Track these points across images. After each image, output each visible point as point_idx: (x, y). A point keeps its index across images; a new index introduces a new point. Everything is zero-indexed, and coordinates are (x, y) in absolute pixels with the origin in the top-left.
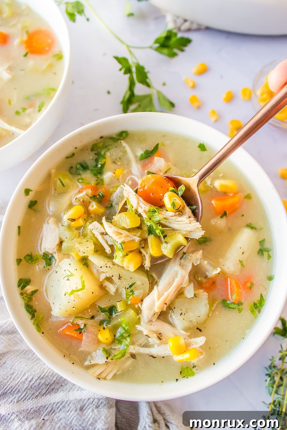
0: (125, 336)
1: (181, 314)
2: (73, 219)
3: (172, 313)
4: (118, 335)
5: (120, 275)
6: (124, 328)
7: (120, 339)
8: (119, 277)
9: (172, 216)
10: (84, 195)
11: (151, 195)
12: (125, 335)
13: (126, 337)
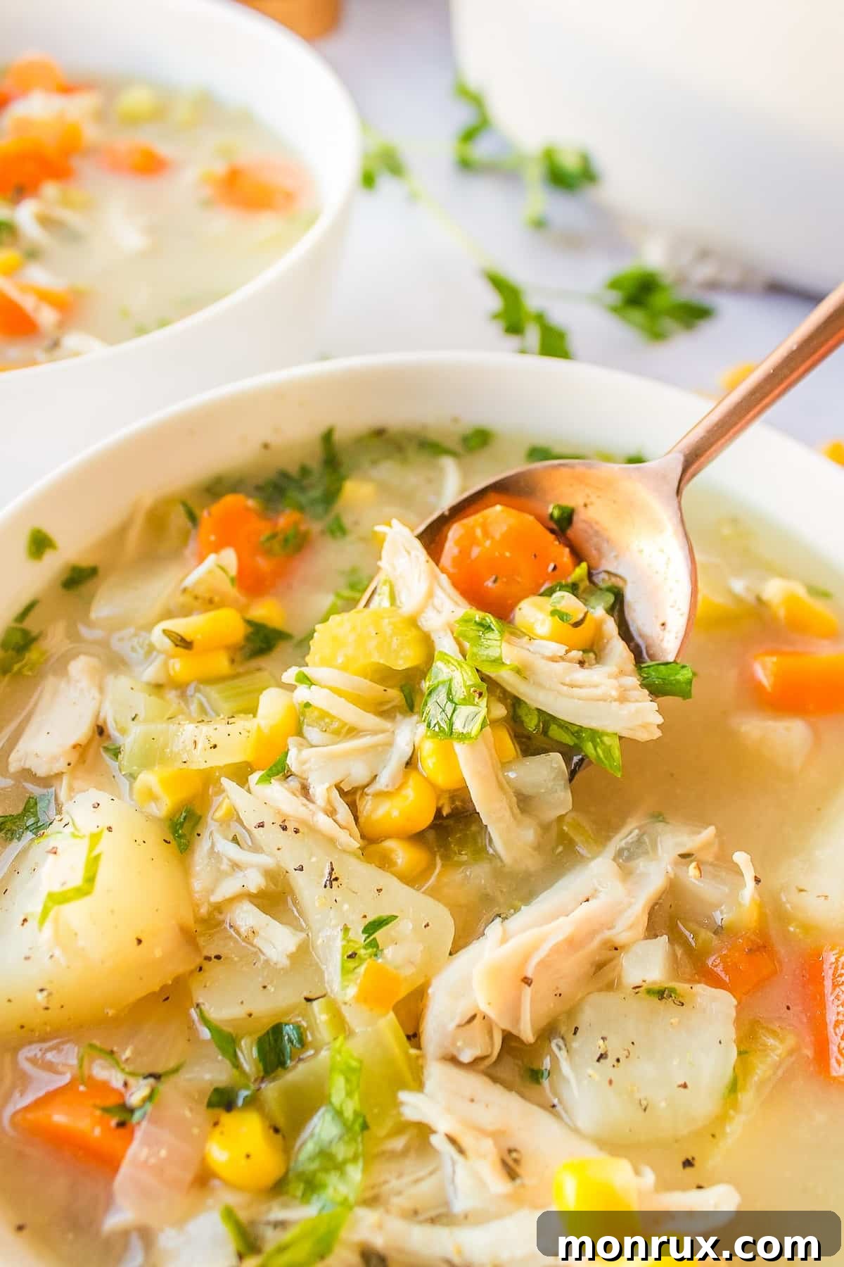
0: (340, 1157)
1: (602, 1057)
2: (183, 640)
3: (560, 1049)
4: (307, 1148)
5: (332, 869)
6: (339, 1114)
7: (314, 1173)
8: (330, 874)
9: (553, 659)
10: (210, 572)
11: (489, 583)
12: (341, 1152)
13: (345, 1162)
